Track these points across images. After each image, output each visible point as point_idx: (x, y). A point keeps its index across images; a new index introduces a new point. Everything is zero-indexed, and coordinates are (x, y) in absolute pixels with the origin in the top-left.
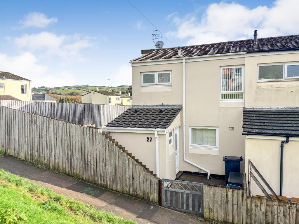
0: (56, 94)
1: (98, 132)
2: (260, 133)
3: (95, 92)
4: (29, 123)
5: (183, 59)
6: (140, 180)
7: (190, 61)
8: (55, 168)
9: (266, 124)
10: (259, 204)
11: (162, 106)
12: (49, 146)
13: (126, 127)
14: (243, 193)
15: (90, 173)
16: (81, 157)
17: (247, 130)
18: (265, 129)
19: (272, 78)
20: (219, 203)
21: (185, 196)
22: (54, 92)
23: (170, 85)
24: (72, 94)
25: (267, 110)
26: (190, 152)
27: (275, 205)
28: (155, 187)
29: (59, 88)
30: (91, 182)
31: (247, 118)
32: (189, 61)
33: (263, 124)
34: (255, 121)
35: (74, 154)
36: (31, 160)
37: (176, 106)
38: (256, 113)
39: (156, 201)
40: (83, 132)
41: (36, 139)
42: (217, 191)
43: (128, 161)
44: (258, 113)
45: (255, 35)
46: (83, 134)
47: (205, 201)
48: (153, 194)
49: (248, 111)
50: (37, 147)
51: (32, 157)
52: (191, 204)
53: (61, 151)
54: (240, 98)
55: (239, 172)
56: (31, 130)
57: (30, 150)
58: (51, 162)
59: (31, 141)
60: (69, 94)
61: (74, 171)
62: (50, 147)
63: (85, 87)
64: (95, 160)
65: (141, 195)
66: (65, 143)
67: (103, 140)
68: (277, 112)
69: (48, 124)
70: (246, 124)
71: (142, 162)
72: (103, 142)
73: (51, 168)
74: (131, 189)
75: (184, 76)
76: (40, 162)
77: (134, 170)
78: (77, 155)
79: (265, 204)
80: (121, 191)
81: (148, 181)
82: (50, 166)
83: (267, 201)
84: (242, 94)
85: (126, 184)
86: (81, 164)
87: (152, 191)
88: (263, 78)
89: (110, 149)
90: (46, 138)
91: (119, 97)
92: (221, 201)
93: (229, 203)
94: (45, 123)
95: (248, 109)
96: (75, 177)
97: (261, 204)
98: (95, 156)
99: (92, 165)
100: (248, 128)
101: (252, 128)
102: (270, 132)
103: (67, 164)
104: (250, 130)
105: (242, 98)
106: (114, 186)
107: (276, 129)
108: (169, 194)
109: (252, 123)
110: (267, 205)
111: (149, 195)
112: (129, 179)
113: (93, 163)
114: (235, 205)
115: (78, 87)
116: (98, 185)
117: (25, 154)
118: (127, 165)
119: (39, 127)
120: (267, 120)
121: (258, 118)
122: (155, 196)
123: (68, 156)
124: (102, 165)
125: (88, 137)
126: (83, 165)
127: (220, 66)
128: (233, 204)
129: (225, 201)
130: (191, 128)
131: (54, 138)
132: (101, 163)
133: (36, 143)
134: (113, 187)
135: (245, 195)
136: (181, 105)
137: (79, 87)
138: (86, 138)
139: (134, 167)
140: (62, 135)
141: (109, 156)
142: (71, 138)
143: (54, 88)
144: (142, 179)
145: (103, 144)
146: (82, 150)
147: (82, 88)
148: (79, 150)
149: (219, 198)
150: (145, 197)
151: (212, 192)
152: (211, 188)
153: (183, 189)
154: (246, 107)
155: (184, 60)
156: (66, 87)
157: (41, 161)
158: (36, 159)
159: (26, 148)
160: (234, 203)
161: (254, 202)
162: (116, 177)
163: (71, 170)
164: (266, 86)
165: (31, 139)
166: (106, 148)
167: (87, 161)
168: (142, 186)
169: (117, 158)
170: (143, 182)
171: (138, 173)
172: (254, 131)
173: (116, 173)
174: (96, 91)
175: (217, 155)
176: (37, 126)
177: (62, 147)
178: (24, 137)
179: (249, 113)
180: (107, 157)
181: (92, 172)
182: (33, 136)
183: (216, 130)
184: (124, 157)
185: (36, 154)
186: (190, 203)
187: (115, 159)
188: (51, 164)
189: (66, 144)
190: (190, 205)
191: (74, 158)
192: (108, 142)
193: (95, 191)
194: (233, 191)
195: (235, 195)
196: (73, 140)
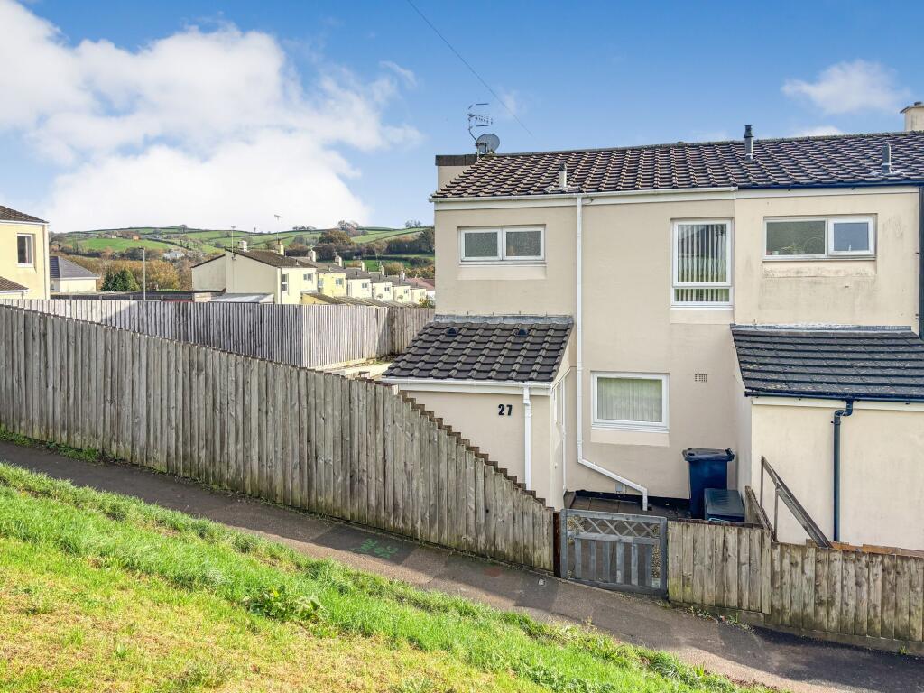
0: (77, 253)
1: (390, 393)
2: (787, 392)
3: (237, 256)
4: (181, 369)
5: (576, 198)
6: (506, 514)
7: (595, 202)
8: (260, 492)
9: (794, 369)
10: (799, 560)
11: (519, 318)
12: (243, 432)
13: (442, 378)
14: (762, 534)
15: (365, 500)
16: (340, 460)
17: (755, 384)
18: (796, 382)
19: (799, 254)
20: (707, 561)
21: (620, 550)
22: (70, 246)
23: (540, 262)
24: (133, 255)
25: (789, 333)
26: (592, 441)
27: (835, 559)
28: (546, 530)
29: (87, 234)
30: (367, 526)
31: (747, 352)
32: (593, 203)
33: (788, 369)
34: (767, 360)
35: (321, 453)
36: (184, 471)
37: (558, 318)
38: (764, 339)
39: (547, 567)
40: (348, 393)
41: (203, 413)
42: (701, 534)
43: (472, 468)
44: (768, 340)
45: (748, 137)
46: (348, 397)
47: (673, 559)
48: (539, 548)
49: (746, 335)
50: (207, 435)
51: (189, 464)
52: (634, 568)
53: (280, 445)
54: (722, 301)
55: (726, 487)
56: (189, 390)
57: (185, 443)
58: (249, 476)
59: (187, 419)
60: (122, 256)
61: (319, 497)
62: (247, 433)
63: (176, 231)
64: (381, 467)
65: (508, 553)
66: (293, 423)
67: (404, 415)
68: (815, 338)
69: (240, 374)
70: (749, 370)
71: (506, 470)
72: (404, 419)
73: (249, 491)
74: (482, 538)
75: (579, 241)
76: (214, 477)
77: (490, 488)
78: (327, 454)
79: (814, 560)
80: (453, 546)
81: (525, 517)
82: (244, 486)
83: (817, 551)
84: (727, 290)
85: (467, 526)
86: (340, 479)
87: (536, 542)
88: (777, 252)
89: (425, 436)
90: (235, 410)
91: (313, 270)
92: (711, 557)
93: (729, 560)
94: (232, 369)
95: (742, 329)
96: (320, 515)
97: (803, 559)
98: (380, 457)
99: (373, 478)
100: (755, 379)
101: (766, 380)
102: (809, 388)
103: (296, 481)
104: (761, 385)
105: (728, 300)
106: (433, 534)
107: (821, 383)
108: (578, 546)
109: (761, 367)
110: (818, 561)
111: (530, 551)
112: (475, 512)
113: (374, 476)
114: (745, 564)
115: (152, 231)
116: (390, 532)
117: (168, 455)
118: (470, 477)
119: (214, 379)
120: (795, 358)
121: (773, 353)
122: (544, 555)
123: (301, 458)
124: (401, 478)
125: (361, 406)
126: (345, 479)
127: (672, 219)
128: (739, 563)
129: (720, 557)
130: (596, 376)
131: (259, 410)
132: (398, 474)
133: (201, 423)
134: (430, 534)
135: (768, 540)
136: (571, 317)
137: (155, 233)
138: (356, 408)
139: (490, 483)
140: (284, 403)
141: (421, 456)
142: (313, 411)
143: (70, 235)
144: (511, 512)
145: (404, 425)
146: (345, 442)
147: (165, 236)
148: (334, 441)
149: (706, 550)
150: (517, 557)
151: (688, 538)
152: (688, 526)
153: (615, 534)
154: (738, 324)
155: (579, 200)
156: (109, 232)
157: (216, 474)
158: (201, 469)
159: (171, 438)
160: (742, 560)
161: (787, 555)
162: (441, 508)
163: (309, 496)
164: (783, 272)
165: (187, 414)
166: (412, 435)
167: (357, 471)
168: (511, 530)
169: (444, 459)
170: (514, 519)
171: (499, 495)
172: (772, 386)
173: (439, 497)
174: (241, 253)
175: (666, 448)
176: (206, 379)
177: (285, 434)
178: (165, 410)
179: (748, 339)
180: (416, 458)
181: (372, 498)
182: (195, 406)
183: (661, 381)
184: (463, 458)
185: (203, 453)
186: (632, 567)
187: (438, 463)
188: (248, 481)
189: (295, 425)
190: (633, 572)
191: (321, 462)
192: (417, 420)
193: (388, 548)
194: (739, 533)
195: (745, 540)
196: (318, 415)
